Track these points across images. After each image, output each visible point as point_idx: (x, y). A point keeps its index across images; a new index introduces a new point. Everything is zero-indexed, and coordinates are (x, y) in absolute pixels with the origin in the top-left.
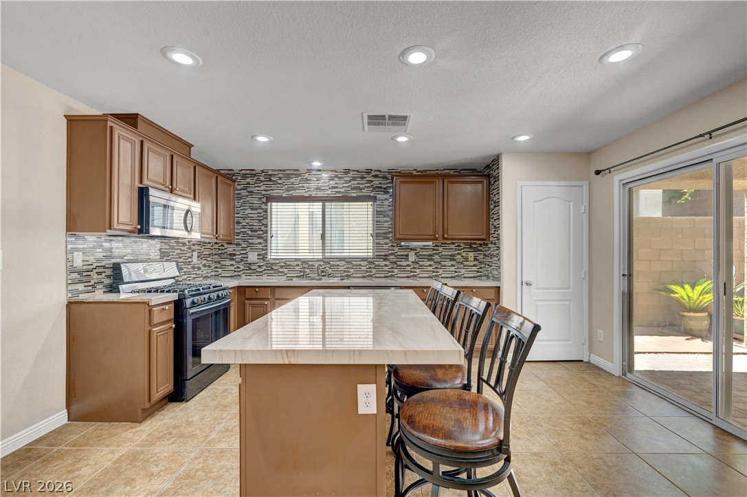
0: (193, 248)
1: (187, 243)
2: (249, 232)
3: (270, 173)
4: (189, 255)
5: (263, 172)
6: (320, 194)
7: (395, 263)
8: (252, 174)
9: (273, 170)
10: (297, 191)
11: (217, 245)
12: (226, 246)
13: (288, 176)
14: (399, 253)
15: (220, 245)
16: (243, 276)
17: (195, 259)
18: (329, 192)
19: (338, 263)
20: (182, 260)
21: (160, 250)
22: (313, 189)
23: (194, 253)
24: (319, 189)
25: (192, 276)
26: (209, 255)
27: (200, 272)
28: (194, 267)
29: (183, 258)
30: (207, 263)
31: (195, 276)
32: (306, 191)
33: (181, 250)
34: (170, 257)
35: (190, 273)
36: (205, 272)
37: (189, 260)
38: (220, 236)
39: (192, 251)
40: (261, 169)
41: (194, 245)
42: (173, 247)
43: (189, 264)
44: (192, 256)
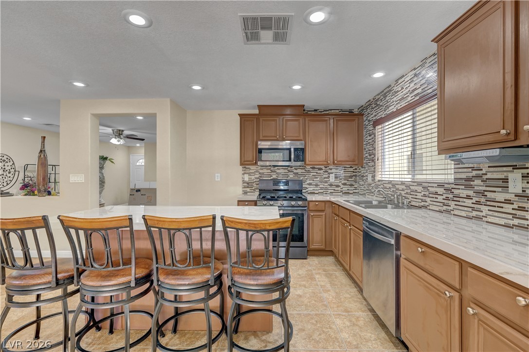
0: (330, 171)
2: (369, 157)
3: (377, 97)
4: (327, 176)
5: (374, 99)
6: (403, 104)
7: (483, 193)
8: (369, 104)
9: (378, 95)
10: (390, 108)
11: (352, 169)
12: (361, 169)
13: (385, 95)
14: (489, 176)
15: (354, 168)
17: (332, 179)
18: (409, 99)
20: (318, 179)
21: (297, 173)
22: (399, 101)
23: (331, 175)
24: (403, 98)
25: (330, 191)
26: (351, 177)
27: (339, 189)
28: (331, 185)
29: (319, 178)
30: (348, 183)
31: (333, 191)
32: (395, 105)
33: (317, 173)
34: (306, 177)
35: (326, 189)
36: (345, 189)
37: (325, 180)
38: (336, 162)
39: (329, 174)
40: (373, 97)
41: (331, 169)
42: (309, 172)
43: (326, 182)
44: (329, 177)
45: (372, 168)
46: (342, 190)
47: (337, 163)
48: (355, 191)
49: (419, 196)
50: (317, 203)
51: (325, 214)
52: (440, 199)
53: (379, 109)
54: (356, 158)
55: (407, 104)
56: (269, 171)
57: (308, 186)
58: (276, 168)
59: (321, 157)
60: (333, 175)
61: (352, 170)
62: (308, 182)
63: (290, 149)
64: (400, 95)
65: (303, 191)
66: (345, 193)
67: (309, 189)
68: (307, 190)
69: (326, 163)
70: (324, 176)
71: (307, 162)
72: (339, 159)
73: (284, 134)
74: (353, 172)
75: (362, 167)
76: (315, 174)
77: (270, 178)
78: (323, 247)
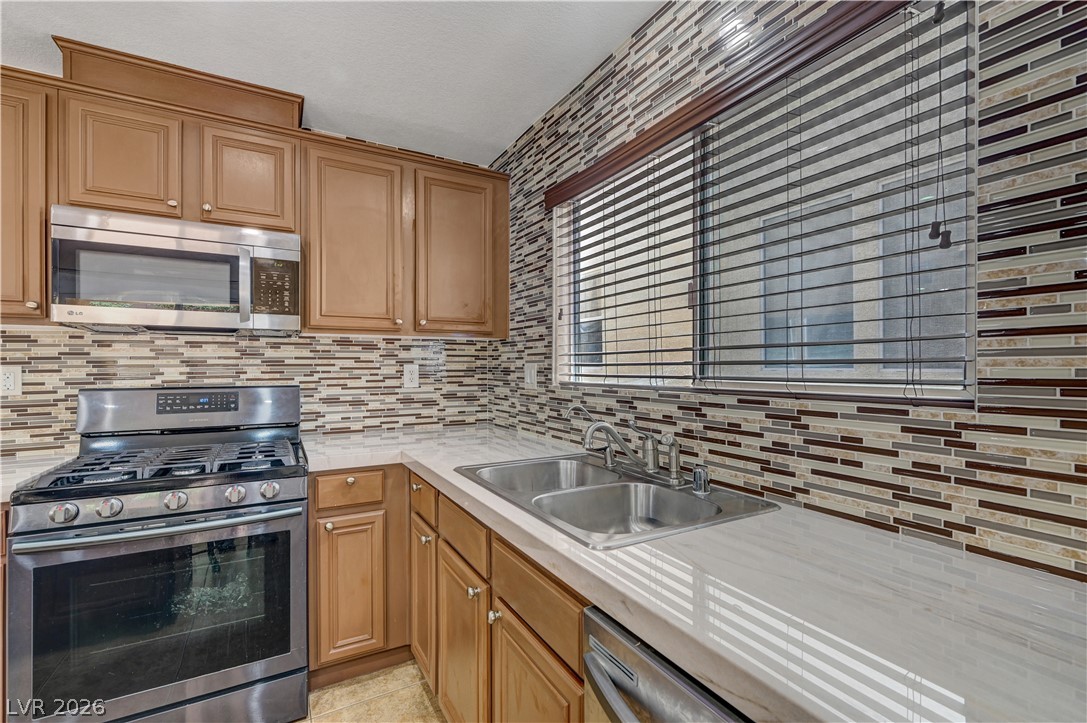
0: (403, 355)
1: (382, 345)
2: (527, 309)
3: (557, 113)
4: (392, 371)
5: (545, 121)
6: (668, 107)
8: (530, 140)
9: (561, 103)
10: (610, 136)
11: (473, 348)
12: (501, 349)
13: (590, 98)
15: (478, 347)
16: (519, 428)
17: (410, 382)
18: (698, 80)
19: (735, 416)
20: (362, 383)
21: (279, 362)
22: (648, 103)
23: (407, 367)
24: (668, 87)
25: (402, 420)
26: (470, 372)
27: (433, 411)
28: (407, 401)
29: (364, 378)
30: (462, 391)
31: (413, 420)
32: (629, 121)
33: (357, 360)
34: (316, 377)
35: (391, 413)
36: (452, 410)
37: (389, 383)
38: (423, 322)
39: (401, 363)
40: (542, 116)
41: (407, 348)
42: (327, 355)
43: (390, 391)
44: (400, 374)
45: (537, 344)
46: (442, 414)
47: (428, 327)
48: (481, 416)
49: (750, 446)
50: (350, 480)
51: (386, 515)
52: (875, 467)
53: (567, 148)
54: (488, 312)
55: (689, 100)
56: (146, 352)
57: (323, 408)
58: (183, 339)
59: (372, 304)
60: (415, 367)
61: (471, 351)
62: (325, 392)
63: (232, 261)
64: (653, 79)
65: (303, 426)
66: (453, 423)
67: (328, 418)
68: (321, 421)
69: (386, 324)
70: (385, 371)
71: (315, 318)
72: (433, 314)
73: (209, 193)
74: (477, 358)
75: (504, 343)
76: (351, 363)
77: (148, 383)
78: (376, 642)
